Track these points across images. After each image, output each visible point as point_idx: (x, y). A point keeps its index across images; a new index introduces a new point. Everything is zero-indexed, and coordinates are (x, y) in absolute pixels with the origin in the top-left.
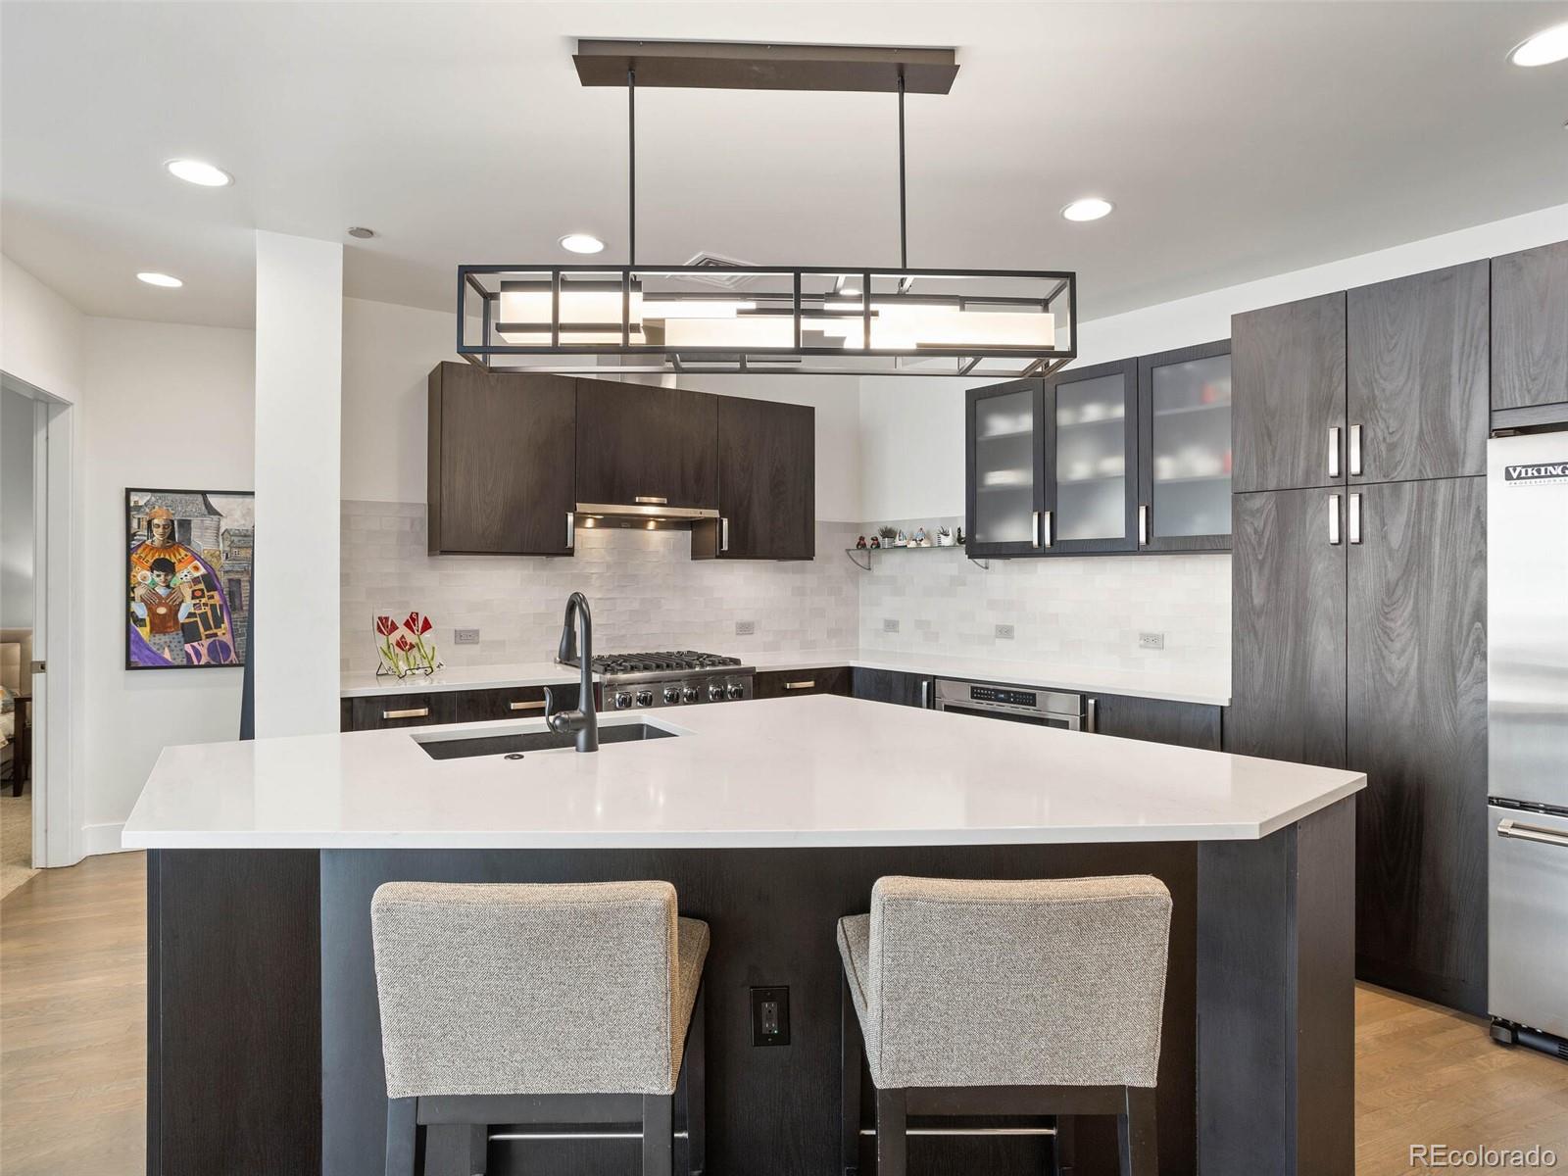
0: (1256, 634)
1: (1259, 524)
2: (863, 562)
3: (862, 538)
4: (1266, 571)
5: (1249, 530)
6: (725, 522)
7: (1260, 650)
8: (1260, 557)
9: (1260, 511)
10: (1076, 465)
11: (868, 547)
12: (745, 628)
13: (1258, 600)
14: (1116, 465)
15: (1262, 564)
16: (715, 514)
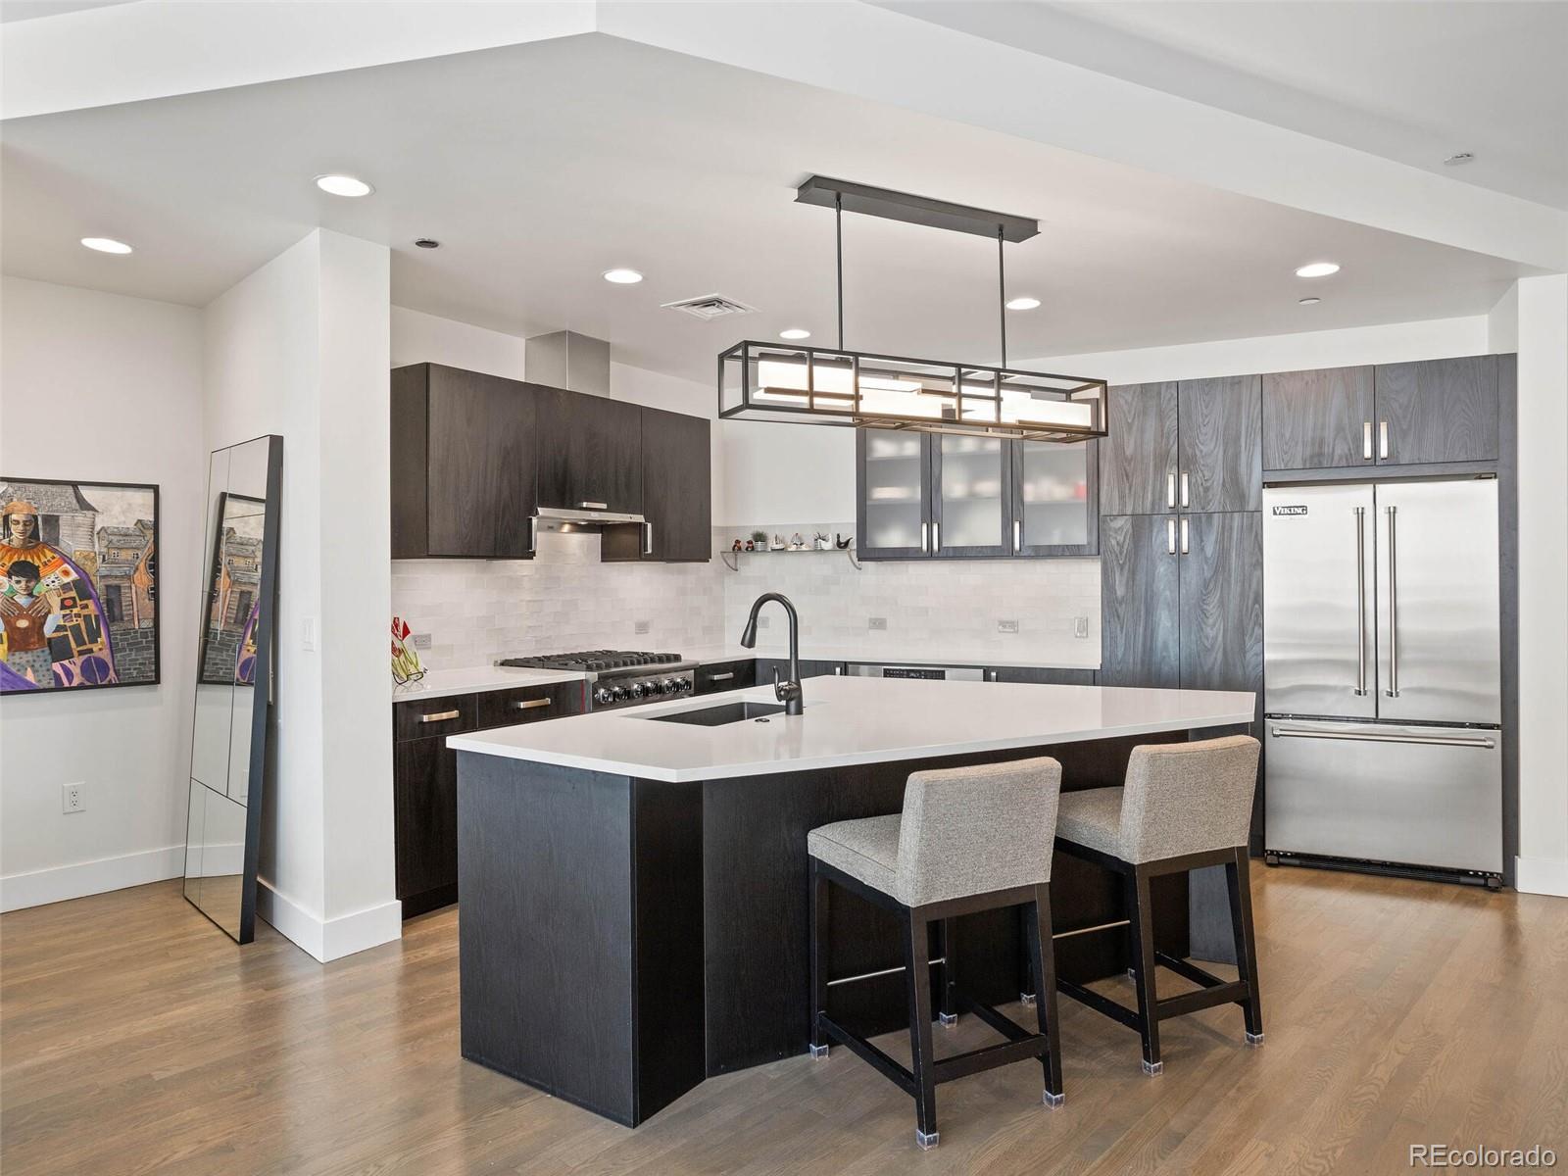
0: (1118, 617)
1: (1121, 538)
2: (731, 562)
3: (738, 542)
4: (1126, 572)
5: (1114, 542)
6: (649, 525)
7: (1122, 628)
8: (1121, 562)
9: (1121, 528)
10: (954, 485)
11: (743, 549)
12: (642, 628)
13: (1120, 591)
14: (991, 487)
15: (1122, 567)
16: (640, 518)
